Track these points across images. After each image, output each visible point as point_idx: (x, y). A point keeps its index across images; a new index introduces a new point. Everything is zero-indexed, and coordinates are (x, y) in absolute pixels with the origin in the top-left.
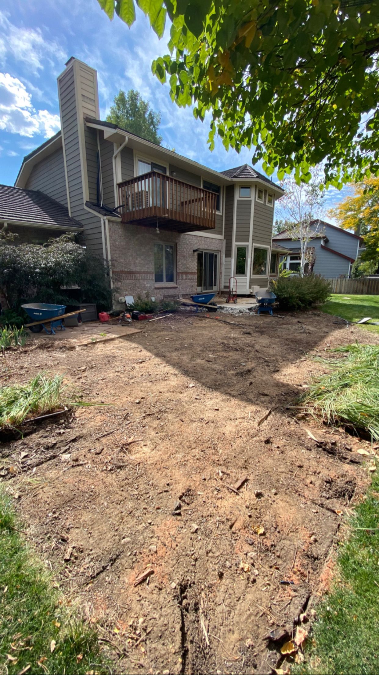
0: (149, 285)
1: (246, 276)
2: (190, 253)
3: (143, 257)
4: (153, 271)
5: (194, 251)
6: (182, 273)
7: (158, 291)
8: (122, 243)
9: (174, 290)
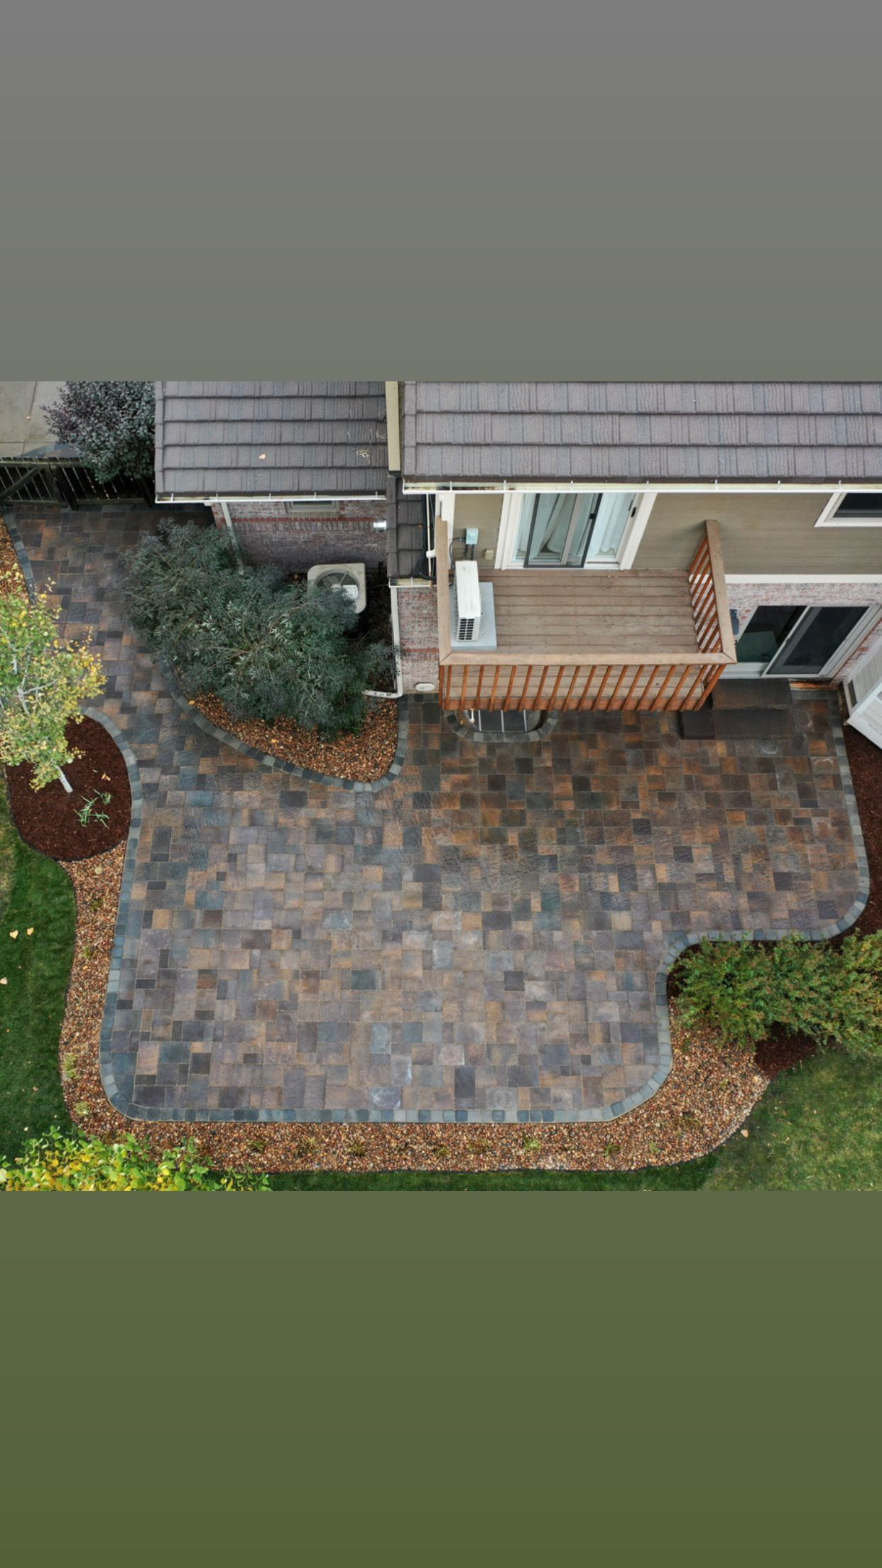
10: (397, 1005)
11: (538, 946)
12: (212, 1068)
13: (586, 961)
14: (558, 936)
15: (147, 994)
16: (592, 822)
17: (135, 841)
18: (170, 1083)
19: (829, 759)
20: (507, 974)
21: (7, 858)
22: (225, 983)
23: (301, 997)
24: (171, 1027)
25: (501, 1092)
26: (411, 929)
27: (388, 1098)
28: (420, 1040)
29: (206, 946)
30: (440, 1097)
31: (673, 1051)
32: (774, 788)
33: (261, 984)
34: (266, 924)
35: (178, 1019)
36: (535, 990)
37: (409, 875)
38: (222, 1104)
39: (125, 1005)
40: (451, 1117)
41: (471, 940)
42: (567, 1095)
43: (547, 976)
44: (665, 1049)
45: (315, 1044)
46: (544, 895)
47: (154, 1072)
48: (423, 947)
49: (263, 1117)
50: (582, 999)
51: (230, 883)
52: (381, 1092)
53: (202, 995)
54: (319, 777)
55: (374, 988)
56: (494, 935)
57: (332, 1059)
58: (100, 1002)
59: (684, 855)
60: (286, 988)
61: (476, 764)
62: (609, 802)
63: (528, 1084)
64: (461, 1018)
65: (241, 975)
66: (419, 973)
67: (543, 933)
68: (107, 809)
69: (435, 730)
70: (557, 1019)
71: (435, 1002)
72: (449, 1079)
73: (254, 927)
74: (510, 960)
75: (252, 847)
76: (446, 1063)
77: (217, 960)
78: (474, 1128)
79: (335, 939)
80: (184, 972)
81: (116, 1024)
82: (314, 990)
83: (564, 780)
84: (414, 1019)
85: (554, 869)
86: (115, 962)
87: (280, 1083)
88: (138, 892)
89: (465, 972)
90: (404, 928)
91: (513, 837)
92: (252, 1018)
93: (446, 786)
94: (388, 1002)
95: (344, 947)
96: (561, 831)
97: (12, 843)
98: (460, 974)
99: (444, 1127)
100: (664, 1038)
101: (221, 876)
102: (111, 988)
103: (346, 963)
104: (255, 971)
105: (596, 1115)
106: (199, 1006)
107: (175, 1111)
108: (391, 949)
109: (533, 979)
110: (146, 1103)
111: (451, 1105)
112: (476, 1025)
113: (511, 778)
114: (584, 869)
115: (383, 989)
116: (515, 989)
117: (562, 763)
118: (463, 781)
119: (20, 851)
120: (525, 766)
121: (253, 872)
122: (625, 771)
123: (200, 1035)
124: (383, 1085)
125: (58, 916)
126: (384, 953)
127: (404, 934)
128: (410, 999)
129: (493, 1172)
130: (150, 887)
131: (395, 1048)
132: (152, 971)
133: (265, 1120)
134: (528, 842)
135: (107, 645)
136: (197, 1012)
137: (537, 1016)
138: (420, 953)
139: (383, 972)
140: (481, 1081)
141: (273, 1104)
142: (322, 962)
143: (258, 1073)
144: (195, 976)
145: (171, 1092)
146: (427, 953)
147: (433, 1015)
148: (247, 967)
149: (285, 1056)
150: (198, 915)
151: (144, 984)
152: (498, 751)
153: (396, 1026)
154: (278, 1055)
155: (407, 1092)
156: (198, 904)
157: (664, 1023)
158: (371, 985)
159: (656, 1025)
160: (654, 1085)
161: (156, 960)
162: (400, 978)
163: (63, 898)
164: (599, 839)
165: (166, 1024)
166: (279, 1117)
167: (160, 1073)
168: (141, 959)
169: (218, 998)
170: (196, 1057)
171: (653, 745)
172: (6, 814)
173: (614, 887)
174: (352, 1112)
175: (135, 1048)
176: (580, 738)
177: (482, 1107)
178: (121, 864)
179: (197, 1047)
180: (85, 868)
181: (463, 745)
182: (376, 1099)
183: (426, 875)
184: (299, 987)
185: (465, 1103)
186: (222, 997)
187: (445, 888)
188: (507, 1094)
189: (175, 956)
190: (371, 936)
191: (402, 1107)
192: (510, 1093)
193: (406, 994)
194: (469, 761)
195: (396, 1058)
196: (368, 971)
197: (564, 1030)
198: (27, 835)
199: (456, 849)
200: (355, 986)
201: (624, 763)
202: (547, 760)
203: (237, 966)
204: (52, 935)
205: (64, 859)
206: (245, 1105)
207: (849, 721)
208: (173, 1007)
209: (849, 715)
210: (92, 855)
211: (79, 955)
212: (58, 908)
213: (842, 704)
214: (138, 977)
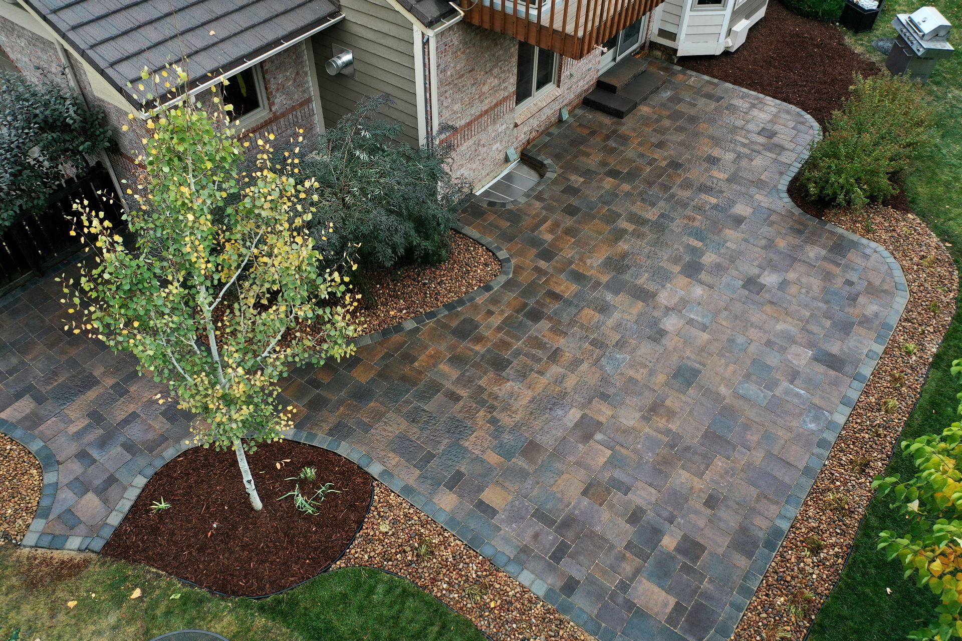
0: (504, 127)
1: (725, 6)
3: (495, 71)
4: (514, 88)
7: (520, 127)
8: (458, 67)
9: (552, 103)
10: (727, 365)
11: (732, 260)
12: (702, 542)
13: (763, 242)
14: (728, 244)
15: (573, 556)
16: (650, 184)
17: (386, 473)
18: (695, 591)
19: (693, 79)
20: (744, 287)
21: (266, 630)
22: (613, 479)
23: (673, 427)
24: (628, 554)
25: (851, 342)
26: (660, 320)
27: (816, 418)
28: (772, 368)
29: (560, 473)
30: (835, 383)
31: (868, 239)
32: (695, 105)
33: (636, 451)
34: (574, 415)
35: (624, 544)
36: (770, 279)
37: (609, 297)
38: (749, 555)
39: (570, 586)
40: (859, 386)
41: (698, 291)
42: (875, 308)
43: (762, 268)
44: (864, 241)
45: (728, 443)
46: (690, 235)
47: (672, 601)
48: (681, 323)
49: (785, 525)
50: (794, 260)
51: (506, 420)
52: (807, 420)
53: (611, 506)
54: (461, 302)
55: (700, 372)
56: (703, 276)
57: (753, 437)
58: (548, 611)
59: (713, 161)
60: (654, 433)
61: (544, 213)
62: (641, 169)
63: (854, 324)
64: (765, 332)
65: (612, 462)
66: (705, 336)
67: (722, 251)
68: (321, 479)
69: (491, 218)
70: (804, 280)
71: (740, 340)
72: (821, 368)
73: (571, 425)
74: (732, 279)
75: (482, 383)
76: (804, 362)
77: (582, 471)
78: (877, 373)
79: (631, 373)
80: (574, 508)
81: (587, 609)
82: (671, 414)
83: (602, 180)
84: (749, 363)
85: (673, 220)
86: (512, 568)
87: (754, 492)
88: (447, 501)
89: (725, 309)
90: (656, 324)
91: (624, 224)
92: (667, 477)
93: (549, 237)
94: (721, 370)
95: (645, 371)
96: (644, 200)
97: (252, 615)
98: (726, 313)
99: (866, 393)
100: (855, 237)
101: (494, 421)
102: (539, 589)
103: (661, 378)
104: (618, 447)
105: (901, 301)
106: (622, 515)
107: (732, 605)
108: (669, 342)
109: (759, 276)
110: (706, 630)
111: (848, 380)
112: (780, 327)
113: (574, 201)
114: (685, 205)
115: (705, 366)
116: (762, 290)
117: (588, 173)
118: (553, 225)
119: (273, 611)
120: (571, 191)
121: (511, 395)
122: (623, 152)
123: (656, 533)
124: (801, 414)
125: (397, 607)
126: (671, 348)
127: (661, 326)
128: (727, 354)
129: (924, 384)
130: (450, 487)
131: (770, 389)
132: (550, 537)
133: (789, 525)
134: (639, 221)
135: (133, 389)
136: (627, 521)
137: (793, 289)
138: (687, 327)
139: (688, 358)
140: (835, 348)
141: (773, 509)
142: (647, 393)
143: (731, 504)
144: (586, 502)
145: (705, 595)
146: (690, 322)
147: (753, 348)
148: (608, 453)
149: (727, 472)
150: (520, 462)
151: (559, 554)
152: (545, 196)
153: (748, 377)
154: (721, 476)
155: (817, 401)
156: (508, 455)
157: (840, 230)
158: (695, 373)
159: (841, 237)
160: (891, 260)
161: (540, 526)
162: (702, 350)
163: (380, 589)
164: (666, 188)
165: (623, 557)
166: (793, 511)
167: (676, 595)
168: (527, 539)
169: (626, 494)
170: (678, 549)
171: (615, 132)
172: (209, 600)
173: (714, 201)
174: (816, 450)
175: (630, 605)
176: (576, 156)
177: (859, 361)
178: (399, 500)
179: (669, 542)
180: (368, 540)
181: (519, 210)
182: (812, 426)
183: (616, 287)
184: (661, 423)
185: (848, 369)
186: (626, 489)
187: (639, 282)
188: (855, 340)
189: (549, 506)
190: (646, 349)
191: (831, 413)
192: (854, 338)
193: (721, 355)
194: (537, 215)
195: (778, 391)
196: (680, 367)
197: (816, 283)
198: (262, 588)
199: (608, 258)
200: (689, 384)
201: (615, 149)
202: (577, 180)
203: (602, 460)
204: (416, 627)
205: (334, 561)
206: (761, 534)
207: (679, 54)
208: (607, 541)
209: (676, 51)
210: (360, 524)
211: (469, 606)
212: (387, 601)
213: (663, 52)
214: (546, 555)
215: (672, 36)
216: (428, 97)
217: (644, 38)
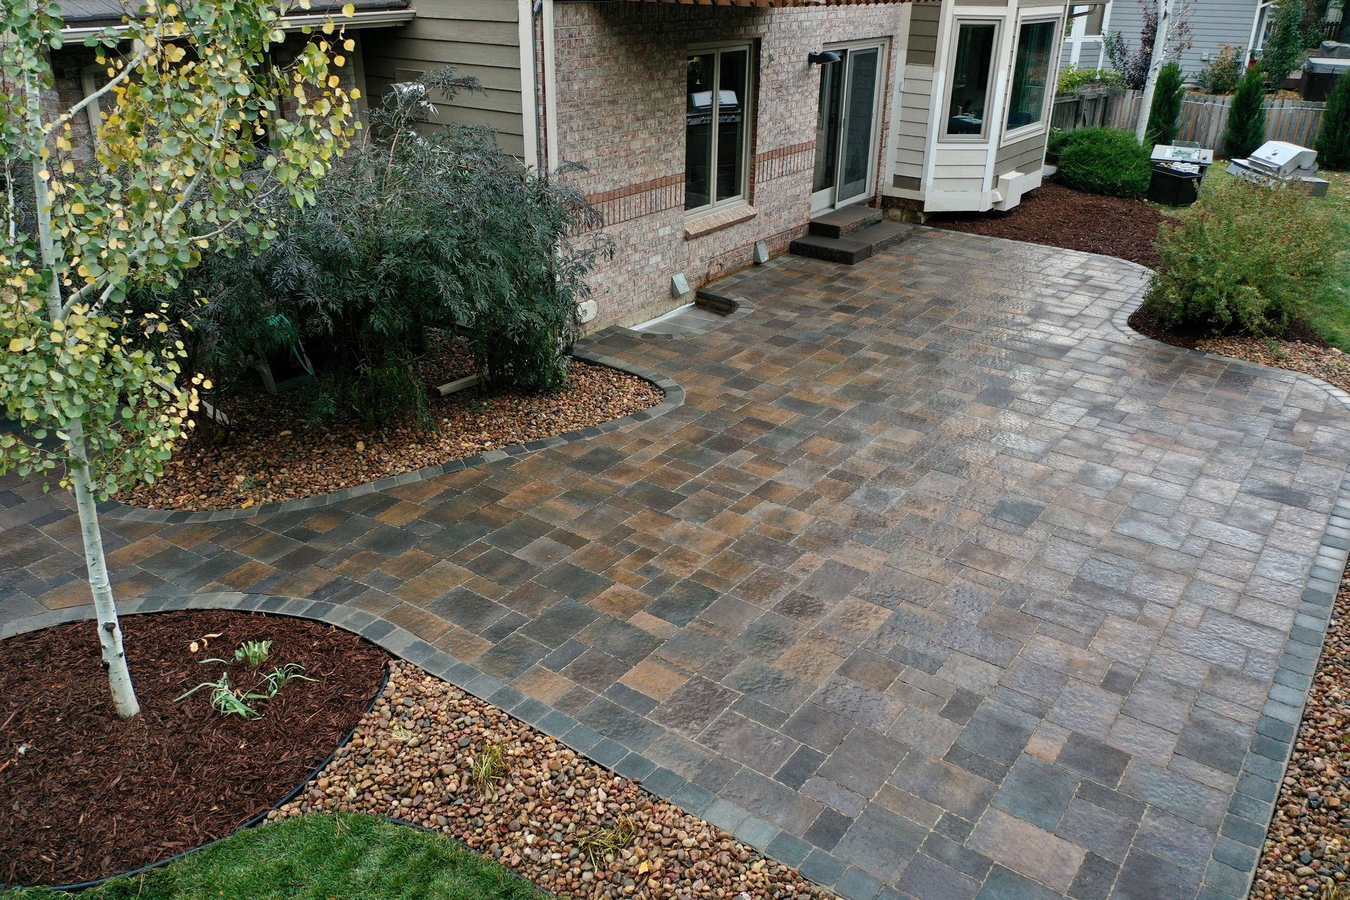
0: (667, 230)
1: (986, 137)
2: (799, 66)
3: (652, 123)
4: (683, 170)
5: (812, 58)
6: (771, 155)
7: (694, 243)
8: (591, 84)
9: (742, 227)
10: (1090, 500)
11: (1061, 388)
12: (1116, 746)
13: (1108, 371)
14: (1051, 373)
15: (830, 775)
16: (907, 318)
17: (416, 646)
18: (1125, 834)
20: (1090, 414)
22: (901, 651)
23: (1009, 576)
24: (955, 769)
25: (1307, 473)
26: (952, 450)
27: (1285, 563)
28: (1175, 502)
29: (788, 643)
30: (1300, 520)
31: (1281, 368)
32: (960, 255)
33: (941, 610)
34: (810, 562)
35: (944, 752)
36: (1133, 407)
37: (857, 425)
39: (829, 828)
40: (1346, 523)
41: (1013, 420)
42: (1328, 436)
43: (1116, 396)
44: (1275, 370)
45: (1124, 596)
46: (982, 364)
47: (1077, 855)
48: (992, 453)
49: (1288, 717)
51: (674, 569)
52: (1269, 564)
53: (905, 691)
54: (592, 432)
55: (1042, 508)
56: (1017, 405)
57: (1172, 588)
59: (1001, 299)
60: (973, 586)
61: (736, 344)
62: (890, 305)
63: (1298, 453)
64: (1147, 461)
65: (896, 626)
66: (1040, 467)
67: (1042, 379)
68: (278, 660)
69: (648, 348)
70: (1192, 408)
71: (1105, 471)
72: (1266, 504)
74: (1069, 407)
75: (628, 522)
76: (1229, 496)
79: (912, 508)
80: (824, 694)
81: (876, 871)
82: (1000, 560)
83: (827, 315)
84: (1127, 496)
85: (951, 350)
86: (689, 798)
88: (547, 689)
89: (1066, 438)
90: (947, 454)
91: (871, 354)
92: (1014, 646)
93: (745, 366)
94: (1079, 505)
95: (937, 505)
96: (899, 332)
100: (1259, 366)
101: (650, 572)
102: (756, 834)
103: (970, 516)
104: (903, 605)
106: (930, 705)
107: (1220, 857)
108: (975, 474)
109: (1113, 404)
111: (1322, 517)
112: (1171, 457)
113: (785, 333)
114: (967, 337)
115: (1048, 502)
116: (1123, 418)
117: (803, 309)
118: (751, 355)
120: (780, 324)
121: (684, 537)
122: (857, 291)
123: (1011, 734)
124: (1253, 558)
126: (980, 481)
127: (957, 457)
128: (1086, 486)
130: (555, 666)
132: (775, 742)
133: (1297, 715)
134: (893, 350)
136: (945, 714)
137: (1178, 417)
138: (1003, 457)
139: (1015, 492)
140: (1280, 480)
141: (1253, 692)
143: (1160, 684)
144: (848, 684)
145: (1152, 840)
146: (1008, 452)
147: (1129, 479)
148: (887, 613)
149: (1135, 638)
150: (704, 627)
151: (796, 772)
152: (737, 329)
153: (1133, 512)
155: (1277, 542)
156: (678, 616)
157: (1230, 360)
158: (1033, 509)
159: (1235, 366)
161: (750, 724)
162: (1038, 483)
163: (376, 854)
164: (934, 321)
165: (945, 775)
166: (1296, 694)
167: (1083, 841)
168: (725, 746)
169: (932, 673)
170: (1065, 757)
171: (842, 275)
173: (1013, 333)
174: (1305, 606)
175: (980, 864)
176: (784, 295)
177: (1331, 494)
178: (442, 687)
179: (1043, 747)
180: (361, 760)
181: (694, 341)
182: (1282, 574)
183: (867, 415)
184: (985, 571)
185: (1316, 503)
186: (932, 665)
187: (908, 410)
188: (1312, 471)
190: (933, 482)
191: (1311, 556)
192: (1310, 468)
194: (725, 346)
196: (1002, 503)
197: (1213, 411)
198: (91, 867)
199: (850, 386)
200: (1025, 523)
201: (845, 289)
202: (787, 315)
203: (874, 623)
205: (276, 802)
206: (1243, 733)
207: (926, 210)
208: (904, 747)
209: (921, 204)
210: (346, 733)
211: (587, 876)
212: (389, 878)
213: (903, 209)
214: (768, 772)
215: (915, 183)
216: (541, 114)
217: (874, 185)
